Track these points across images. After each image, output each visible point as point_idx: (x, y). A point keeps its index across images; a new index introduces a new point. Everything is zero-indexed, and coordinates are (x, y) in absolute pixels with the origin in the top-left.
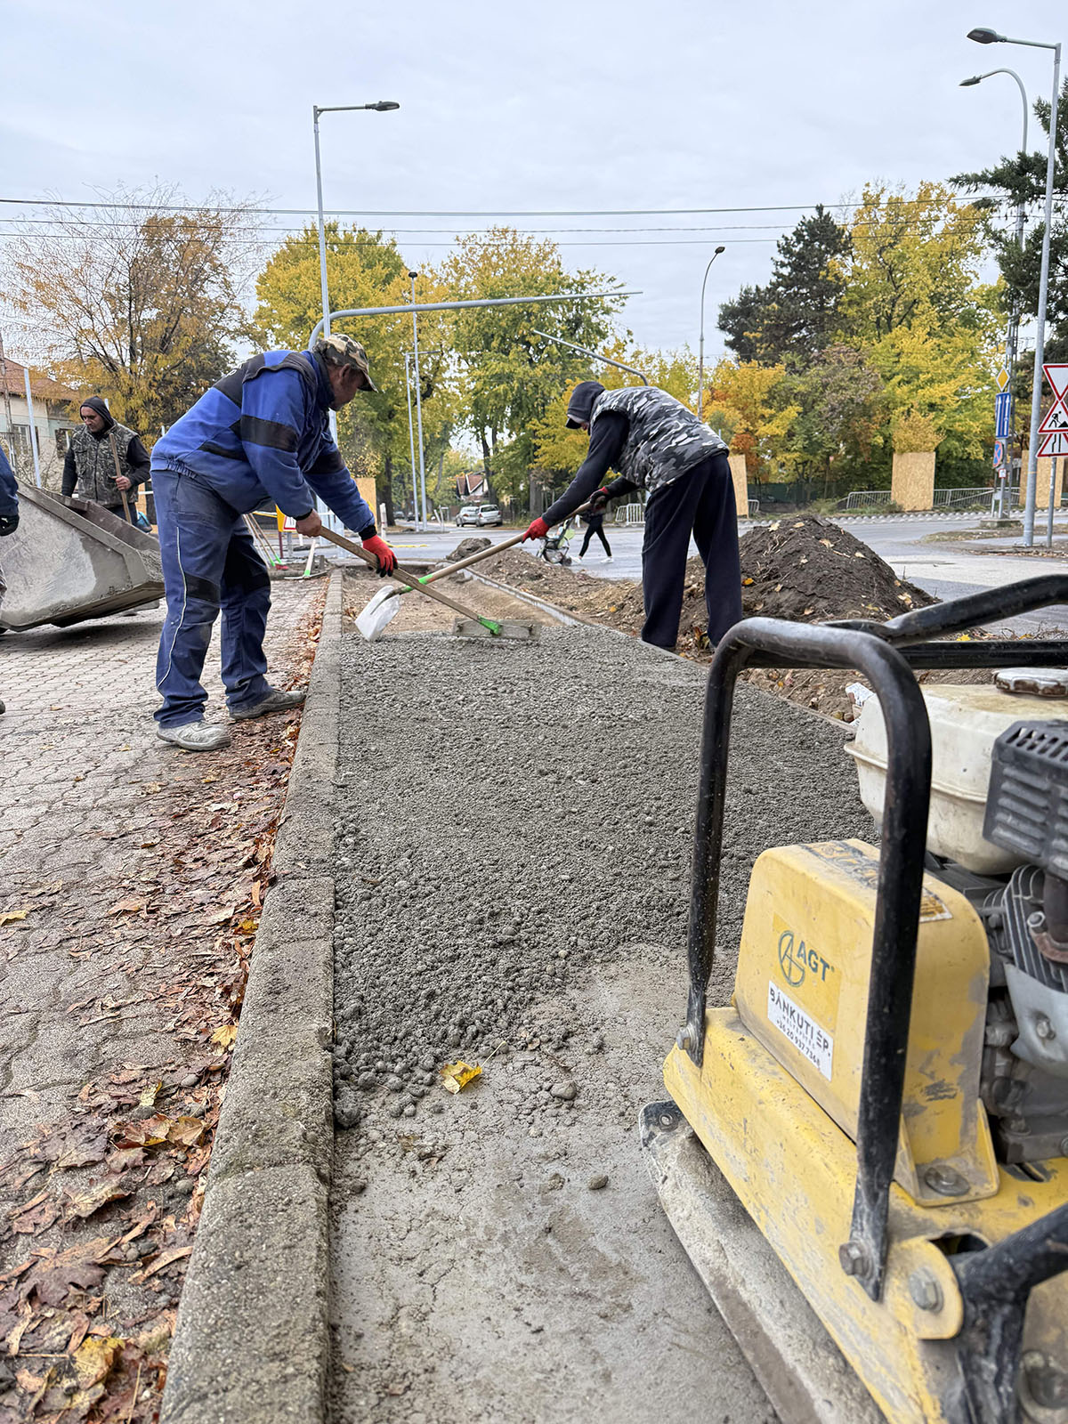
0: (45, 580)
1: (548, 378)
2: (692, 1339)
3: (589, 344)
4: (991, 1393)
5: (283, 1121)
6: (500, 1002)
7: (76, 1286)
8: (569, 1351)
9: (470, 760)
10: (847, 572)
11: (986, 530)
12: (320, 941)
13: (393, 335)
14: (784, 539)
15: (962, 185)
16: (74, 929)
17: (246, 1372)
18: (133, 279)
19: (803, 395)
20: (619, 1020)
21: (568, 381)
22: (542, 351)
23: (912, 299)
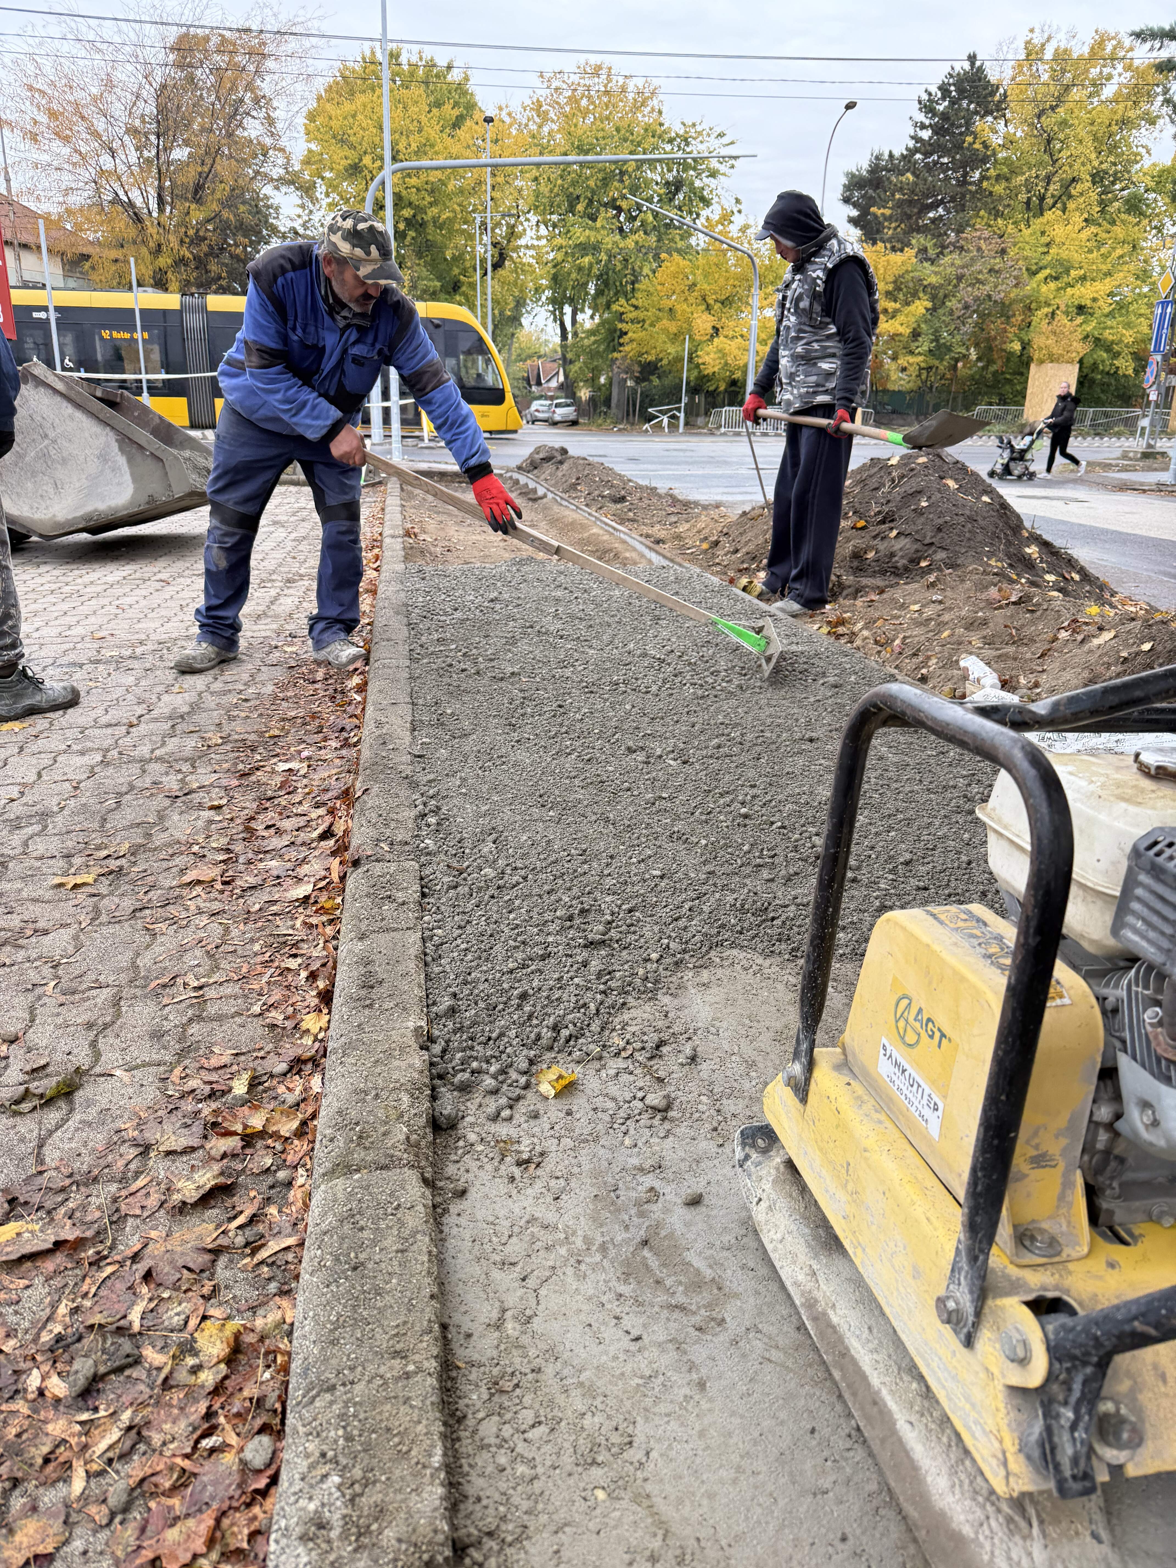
0: (77, 485)
1: (639, 251)
2: (781, 1355)
3: (691, 213)
4: (1066, 1436)
5: (386, 1123)
6: (592, 1006)
7: (189, 1269)
8: (667, 1359)
9: (554, 730)
10: (972, 520)
11: (1128, 463)
12: (410, 932)
13: (461, 191)
14: (903, 477)
15: (1144, 40)
16: (146, 898)
17: (371, 1368)
18: (162, 109)
19: (934, 287)
20: (714, 1031)
21: (663, 256)
22: (634, 219)
23: (1070, 177)
